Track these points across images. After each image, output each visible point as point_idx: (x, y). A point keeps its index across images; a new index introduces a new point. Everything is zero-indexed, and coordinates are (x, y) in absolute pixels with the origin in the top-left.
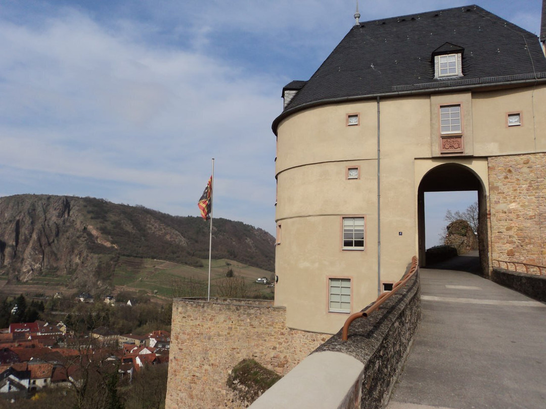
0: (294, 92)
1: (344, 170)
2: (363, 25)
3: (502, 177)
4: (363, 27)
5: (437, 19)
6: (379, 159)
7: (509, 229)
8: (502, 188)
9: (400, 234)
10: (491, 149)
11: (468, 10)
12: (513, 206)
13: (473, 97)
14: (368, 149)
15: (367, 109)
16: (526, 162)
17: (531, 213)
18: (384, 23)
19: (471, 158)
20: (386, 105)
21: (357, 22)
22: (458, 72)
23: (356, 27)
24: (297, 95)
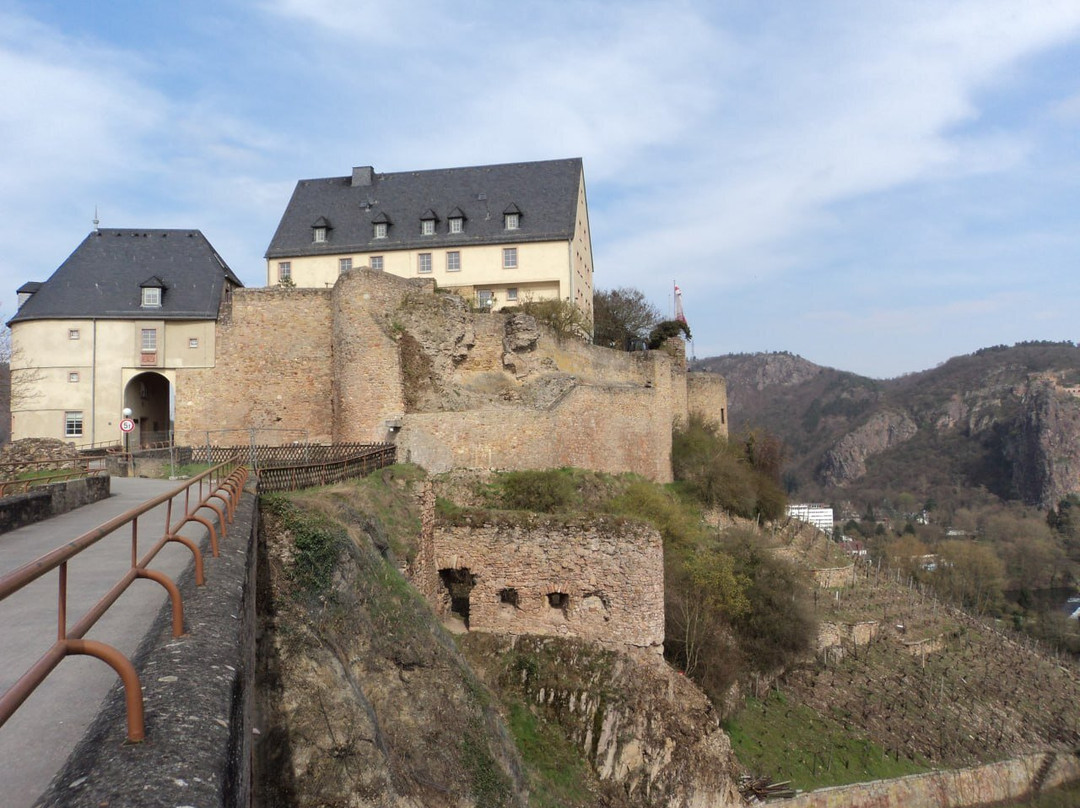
0: (29, 295)
1: (66, 375)
2: (101, 233)
3: (183, 383)
4: (100, 235)
5: (164, 239)
6: (94, 367)
7: (187, 419)
8: (184, 391)
9: (110, 424)
10: (178, 363)
11: (191, 236)
12: (190, 403)
13: (165, 323)
14: (86, 358)
15: (86, 327)
16: (200, 374)
17: (201, 409)
18: (119, 235)
19: (164, 369)
20: (101, 325)
21: (93, 229)
22: (157, 303)
23: (93, 234)
24: (31, 297)
